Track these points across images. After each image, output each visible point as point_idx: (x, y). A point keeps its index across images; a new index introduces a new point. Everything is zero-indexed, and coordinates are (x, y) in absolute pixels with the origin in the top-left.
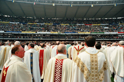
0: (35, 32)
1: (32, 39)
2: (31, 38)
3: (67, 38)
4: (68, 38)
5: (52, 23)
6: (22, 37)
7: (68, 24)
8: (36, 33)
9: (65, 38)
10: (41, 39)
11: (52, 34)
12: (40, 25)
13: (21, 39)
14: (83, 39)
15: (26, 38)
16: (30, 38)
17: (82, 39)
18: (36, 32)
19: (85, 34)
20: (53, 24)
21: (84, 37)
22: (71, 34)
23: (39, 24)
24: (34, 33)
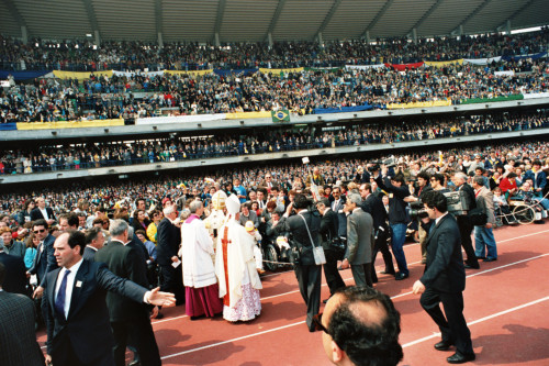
0: (121, 122)
1: (103, 171)
2: (93, 166)
3: (328, 145)
4: (337, 145)
5: (206, 67)
6: (27, 163)
7: (300, 70)
8: (130, 129)
9: (317, 147)
10: (165, 166)
11: (238, 124)
12: (140, 79)
13: (22, 179)
14: (417, 139)
15: (60, 166)
16: (85, 164)
17: (412, 139)
18: (130, 122)
19: (428, 111)
20: (215, 71)
21: (420, 132)
22: (349, 116)
23: (128, 74)
24: (117, 126)
